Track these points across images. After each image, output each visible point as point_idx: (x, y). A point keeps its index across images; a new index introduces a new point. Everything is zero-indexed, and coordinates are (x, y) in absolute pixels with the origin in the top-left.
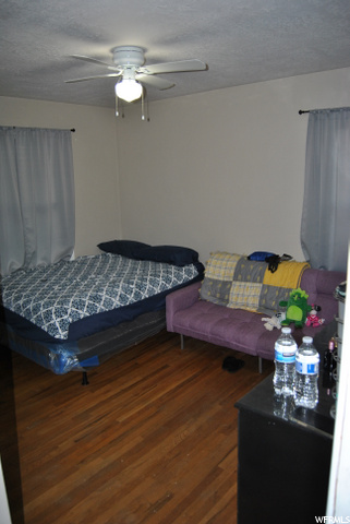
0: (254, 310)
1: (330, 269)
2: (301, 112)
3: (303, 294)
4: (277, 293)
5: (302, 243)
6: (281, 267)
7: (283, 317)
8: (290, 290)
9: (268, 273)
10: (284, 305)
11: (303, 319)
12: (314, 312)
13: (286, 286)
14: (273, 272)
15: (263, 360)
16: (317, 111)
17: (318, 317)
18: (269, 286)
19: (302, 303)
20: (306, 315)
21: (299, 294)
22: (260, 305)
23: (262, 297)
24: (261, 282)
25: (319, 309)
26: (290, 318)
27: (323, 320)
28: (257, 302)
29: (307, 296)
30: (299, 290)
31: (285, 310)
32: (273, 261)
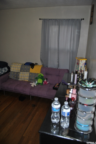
0: (27, 81)
1: (49, 67)
2: (40, 19)
3: (42, 75)
4: (34, 75)
5: (41, 59)
6: (35, 67)
7: (37, 82)
8: (38, 74)
9: (31, 69)
10: (37, 79)
11: (43, 83)
12: (45, 80)
13: (37, 73)
14: (32, 69)
15: (31, 96)
16: (45, 19)
17: (47, 81)
18: (31, 73)
19: (42, 78)
20: (43, 81)
21: (41, 75)
22: (29, 79)
23: (29, 77)
24: (29, 72)
25: (47, 79)
26: (39, 82)
27: (48, 82)
28: (28, 78)
29: (43, 76)
30: (41, 74)
31: (37, 80)
32: (32, 65)
